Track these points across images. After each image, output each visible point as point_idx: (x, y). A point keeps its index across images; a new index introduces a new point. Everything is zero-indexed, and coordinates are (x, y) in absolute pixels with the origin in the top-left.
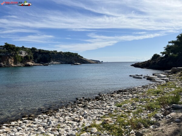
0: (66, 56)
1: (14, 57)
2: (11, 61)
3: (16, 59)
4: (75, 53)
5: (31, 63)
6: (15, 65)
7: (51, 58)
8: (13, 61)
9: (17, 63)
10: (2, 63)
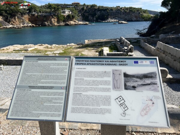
1: (57, 16)
3: (59, 18)
5: (73, 22)
7: (108, 15)
8: (56, 20)
9: (60, 22)
10: (46, 23)
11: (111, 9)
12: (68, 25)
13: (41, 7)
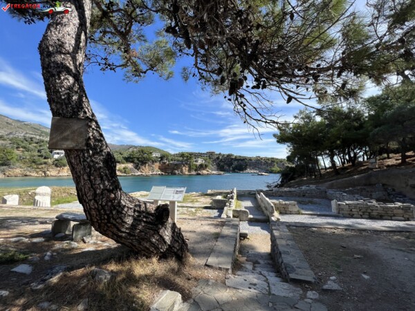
3: (190, 167)
5: (206, 171)
6: (189, 174)
7: (247, 165)
8: (187, 169)
9: (191, 171)
10: (176, 172)
11: (250, 159)
12: (199, 174)
13: (174, 155)
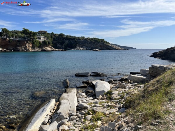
0: (92, 42)
1: (32, 41)
2: (29, 46)
3: (34, 44)
4: (102, 39)
5: (49, 48)
6: (33, 50)
7: (77, 44)
8: (31, 45)
9: (35, 48)
10: (20, 48)
11: (79, 39)
12: (45, 51)
